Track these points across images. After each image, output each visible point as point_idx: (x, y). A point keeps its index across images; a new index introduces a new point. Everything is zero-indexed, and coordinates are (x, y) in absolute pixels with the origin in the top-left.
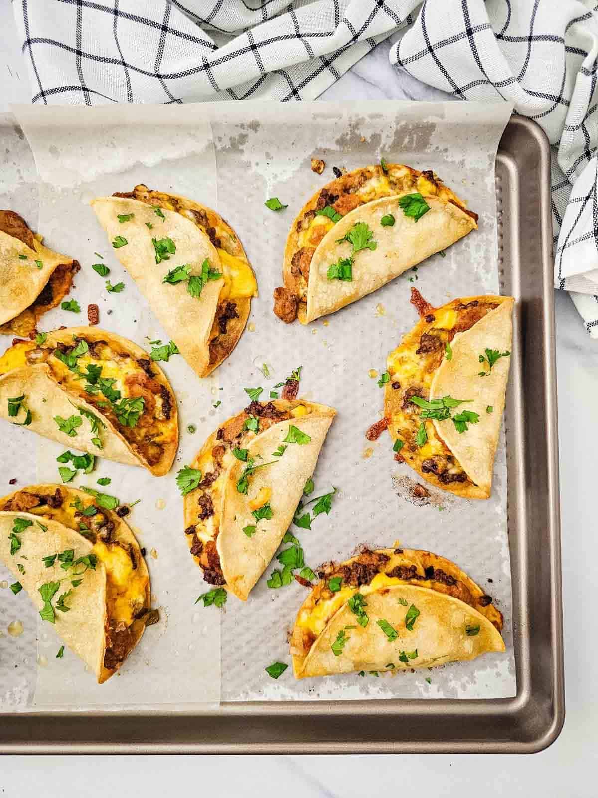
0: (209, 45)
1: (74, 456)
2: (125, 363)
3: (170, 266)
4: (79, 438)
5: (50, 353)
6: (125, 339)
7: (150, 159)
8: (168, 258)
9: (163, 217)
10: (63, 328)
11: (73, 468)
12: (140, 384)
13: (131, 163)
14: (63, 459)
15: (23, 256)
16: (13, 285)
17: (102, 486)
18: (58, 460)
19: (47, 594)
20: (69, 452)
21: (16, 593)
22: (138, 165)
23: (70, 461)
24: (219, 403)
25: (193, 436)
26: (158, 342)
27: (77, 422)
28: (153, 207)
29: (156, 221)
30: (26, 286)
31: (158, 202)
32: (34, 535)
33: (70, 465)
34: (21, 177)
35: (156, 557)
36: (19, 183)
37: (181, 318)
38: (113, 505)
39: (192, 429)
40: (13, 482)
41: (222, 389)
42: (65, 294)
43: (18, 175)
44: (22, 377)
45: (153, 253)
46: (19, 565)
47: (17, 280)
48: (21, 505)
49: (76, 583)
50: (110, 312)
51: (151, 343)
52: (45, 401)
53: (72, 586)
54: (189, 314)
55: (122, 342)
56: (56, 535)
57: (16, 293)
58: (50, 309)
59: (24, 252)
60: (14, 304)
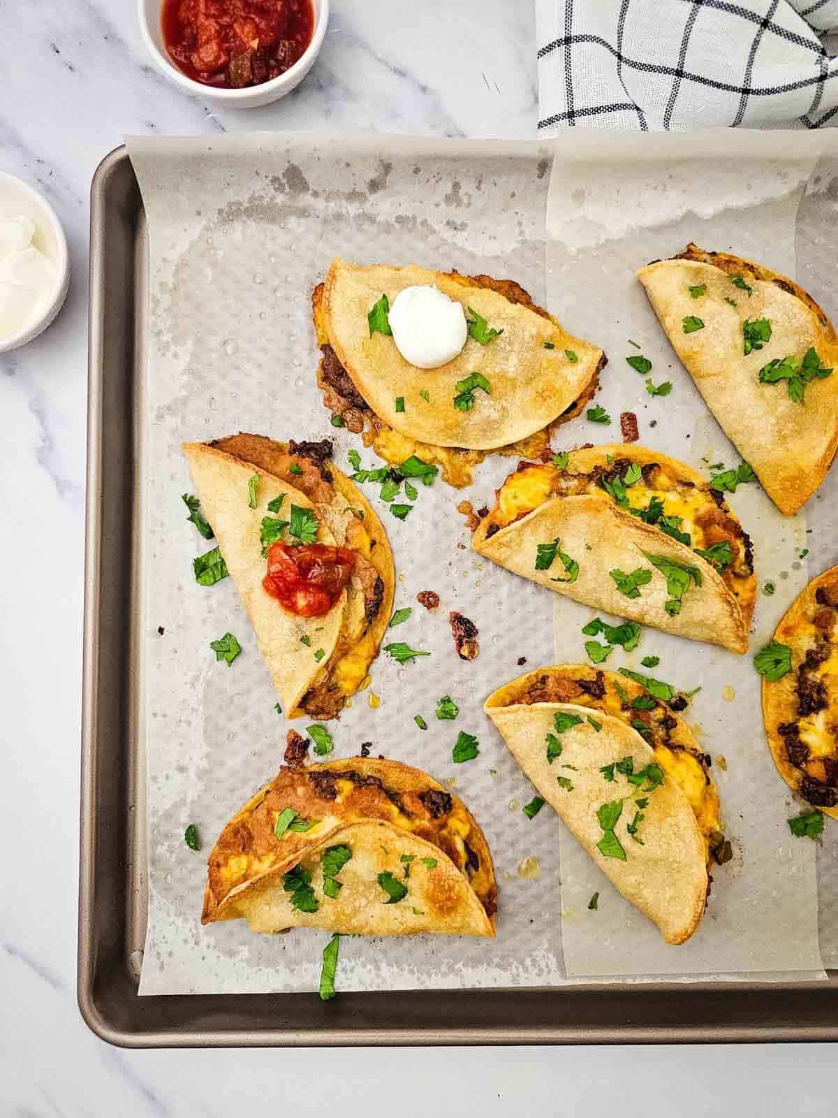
0: (816, 48)
1: (607, 626)
2: (691, 496)
3: (762, 359)
4: (640, 600)
5: (589, 481)
6: (677, 462)
7: (707, 209)
8: (760, 347)
9: (749, 289)
10: (589, 446)
11: (604, 643)
12: (719, 525)
13: (680, 213)
14: (592, 631)
15: (549, 344)
16: (540, 385)
17: (648, 669)
18: (585, 631)
19: (607, 819)
20: (598, 620)
21: (531, 817)
22: (690, 217)
23: (599, 632)
24: (806, 552)
25: (771, 598)
26: (719, 467)
27: (645, 577)
28: (731, 276)
29: (740, 296)
30: (557, 386)
31: (735, 268)
32: (581, 736)
33: (601, 638)
34: (522, 233)
35: (724, 768)
36: (518, 242)
37: (779, 432)
38: (668, 695)
39: (770, 588)
40: (522, 661)
41: (811, 531)
42: (589, 399)
43: (517, 230)
44: (552, 516)
45: (740, 340)
46: (559, 778)
47: (544, 379)
48: (562, 693)
49: (642, 804)
50: (653, 424)
51: (710, 468)
52: (589, 548)
53: (638, 807)
54: (790, 425)
55: (676, 465)
56: (611, 736)
57: (543, 396)
58: (569, 420)
59: (552, 339)
60: (540, 412)
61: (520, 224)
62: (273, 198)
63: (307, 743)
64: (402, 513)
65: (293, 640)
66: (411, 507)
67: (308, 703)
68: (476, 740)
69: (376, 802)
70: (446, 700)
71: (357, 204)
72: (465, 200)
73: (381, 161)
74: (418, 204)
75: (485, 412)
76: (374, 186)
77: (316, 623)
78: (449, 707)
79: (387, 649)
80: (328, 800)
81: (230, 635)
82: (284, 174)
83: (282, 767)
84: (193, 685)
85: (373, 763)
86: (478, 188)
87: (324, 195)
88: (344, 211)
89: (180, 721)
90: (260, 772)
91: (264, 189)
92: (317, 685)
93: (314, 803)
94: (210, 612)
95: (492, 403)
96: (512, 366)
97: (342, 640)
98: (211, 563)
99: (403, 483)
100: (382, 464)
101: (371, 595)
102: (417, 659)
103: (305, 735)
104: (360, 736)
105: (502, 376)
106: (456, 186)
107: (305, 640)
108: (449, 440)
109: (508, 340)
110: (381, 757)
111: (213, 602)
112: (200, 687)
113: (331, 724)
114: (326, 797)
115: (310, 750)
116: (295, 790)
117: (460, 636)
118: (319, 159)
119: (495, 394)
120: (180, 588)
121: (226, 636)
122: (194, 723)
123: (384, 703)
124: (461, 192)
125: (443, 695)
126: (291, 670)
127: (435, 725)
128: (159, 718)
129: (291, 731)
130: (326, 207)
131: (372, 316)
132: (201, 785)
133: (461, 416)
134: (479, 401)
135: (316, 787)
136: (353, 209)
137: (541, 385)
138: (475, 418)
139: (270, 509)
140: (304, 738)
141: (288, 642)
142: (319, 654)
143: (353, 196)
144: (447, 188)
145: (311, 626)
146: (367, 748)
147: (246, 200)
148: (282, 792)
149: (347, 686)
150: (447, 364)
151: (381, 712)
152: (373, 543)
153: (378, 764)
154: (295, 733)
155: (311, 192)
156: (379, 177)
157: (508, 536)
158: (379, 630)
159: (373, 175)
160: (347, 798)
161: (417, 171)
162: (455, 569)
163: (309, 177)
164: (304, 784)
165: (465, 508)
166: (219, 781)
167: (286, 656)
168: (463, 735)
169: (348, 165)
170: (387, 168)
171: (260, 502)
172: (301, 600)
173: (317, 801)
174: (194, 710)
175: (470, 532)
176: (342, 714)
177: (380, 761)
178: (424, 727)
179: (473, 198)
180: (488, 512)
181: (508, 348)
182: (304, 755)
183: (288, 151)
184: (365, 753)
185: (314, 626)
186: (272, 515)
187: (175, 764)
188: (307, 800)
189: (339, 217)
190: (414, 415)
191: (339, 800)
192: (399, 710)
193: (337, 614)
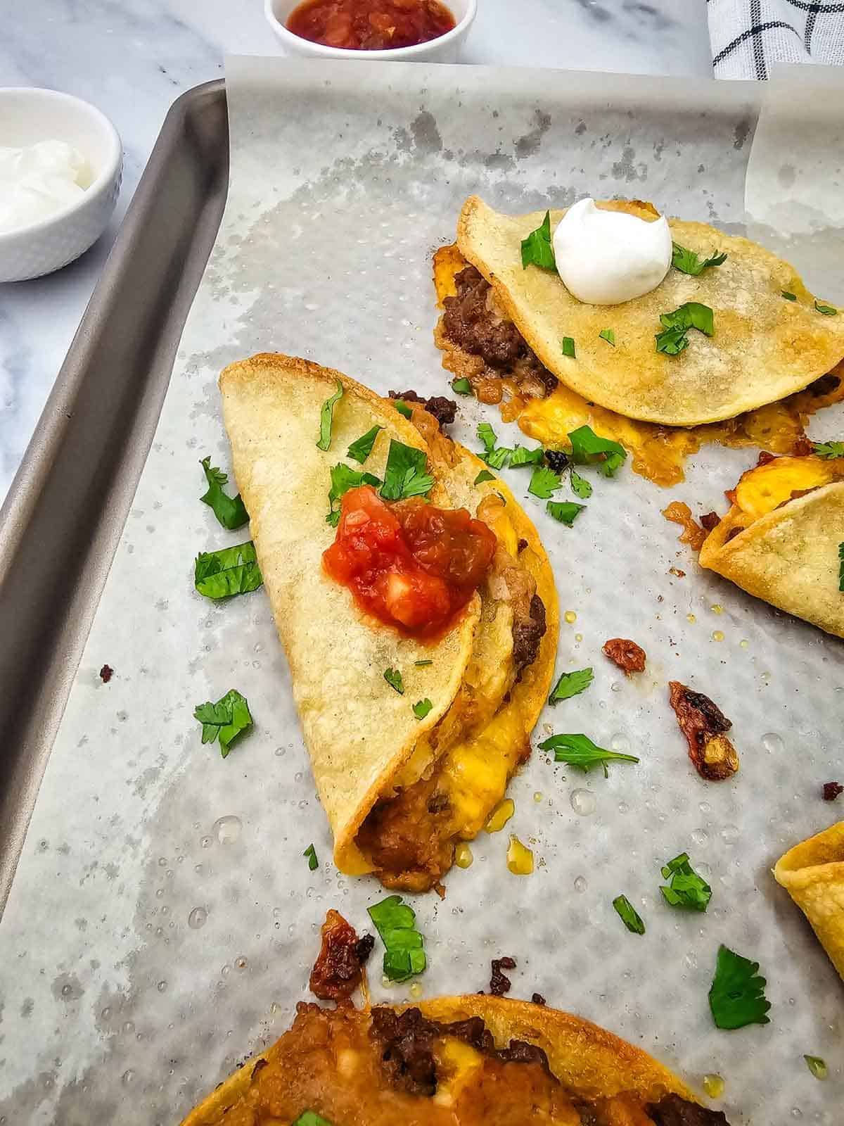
15: (789, 294)
34: (713, 214)
40: (831, 792)
43: (708, 211)
57: (796, 347)
58: (828, 405)
59: (792, 288)
60: (795, 366)
61: (710, 205)
62: (394, 157)
63: (366, 946)
64: (567, 516)
65: (371, 673)
66: (581, 509)
67: (385, 831)
68: (759, 973)
69: (542, 1113)
70: (680, 867)
71: (499, 170)
72: (640, 173)
73: (538, 112)
74: (577, 173)
75: (705, 365)
76: (525, 146)
77: (416, 654)
78: (687, 883)
79: (545, 746)
80: (414, 1097)
81: (236, 693)
82: (413, 125)
83: (302, 1006)
84: (140, 788)
85: (520, 1012)
86: (657, 158)
87: (459, 158)
88: (482, 178)
89: (96, 863)
90: (247, 1018)
91: (384, 145)
92: (411, 781)
93: (378, 1103)
94: (207, 648)
95: (715, 350)
96: (742, 303)
97: (464, 695)
98: (228, 564)
99: (567, 474)
100: (533, 445)
101: (526, 618)
102: (613, 770)
103: (363, 926)
104: (489, 940)
105: (730, 315)
106: (629, 154)
107: (393, 680)
108: (646, 408)
109: (731, 276)
110: (538, 1000)
111: (217, 632)
112: (155, 792)
113: (424, 905)
114: (408, 1090)
115: (375, 966)
116: (333, 1059)
117: (695, 729)
118: (460, 104)
119: (721, 339)
120: (162, 605)
121: (228, 697)
122: (123, 874)
123: (542, 863)
124: (635, 163)
125: (671, 854)
126: (358, 739)
127: (660, 924)
128: (51, 855)
129: (333, 914)
130: (461, 172)
131: (527, 246)
132: (100, 1042)
133: (667, 366)
134: (695, 348)
135: (386, 1057)
136: (493, 176)
137: (789, 333)
138: (689, 372)
139: (351, 455)
140: (361, 934)
141: (360, 675)
142: (421, 708)
143: (494, 160)
144: (615, 155)
145: (406, 657)
146: (503, 971)
147: (360, 157)
148: (297, 1065)
149: (469, 808)
150: (643, 296)
151: (534, 885)
152: (522, 545)
153: (532, 1016)
154: (341, 920)
155: (443, 152)
156: (531, 135)
157: (781, 526)
158: (534, 703)
159: (524, 131)
160: (466, 1090)
161: (581, 130)
162: (670, 609)
163: (444, 131)
164: (356, 1046)
165: (677, 513)
166: (147, 1034)
167: (351, 705)
168: (726, 955)
169: (496, 114)
170: (544, 121)
171: (335, 444)
172: (398, 587)
173: (387, 1095)
174: (131, 841)
175: (690, 552)
176: (450, 882)
177: (533, 1008)
178: (635, 925)
179: (650, 170)
180: (719, 520)
181: (732, 284)
182: (357, 978)
183: (423, 91)
184: (500, 986)
185: (413, 657)
186: (353, 464)
187: (53, 973)
188: (362, 1090)
189: (474, 186)
190: (590, 364)
191: (445, 1098)
192: (578, 879)
193: (460, 640)
